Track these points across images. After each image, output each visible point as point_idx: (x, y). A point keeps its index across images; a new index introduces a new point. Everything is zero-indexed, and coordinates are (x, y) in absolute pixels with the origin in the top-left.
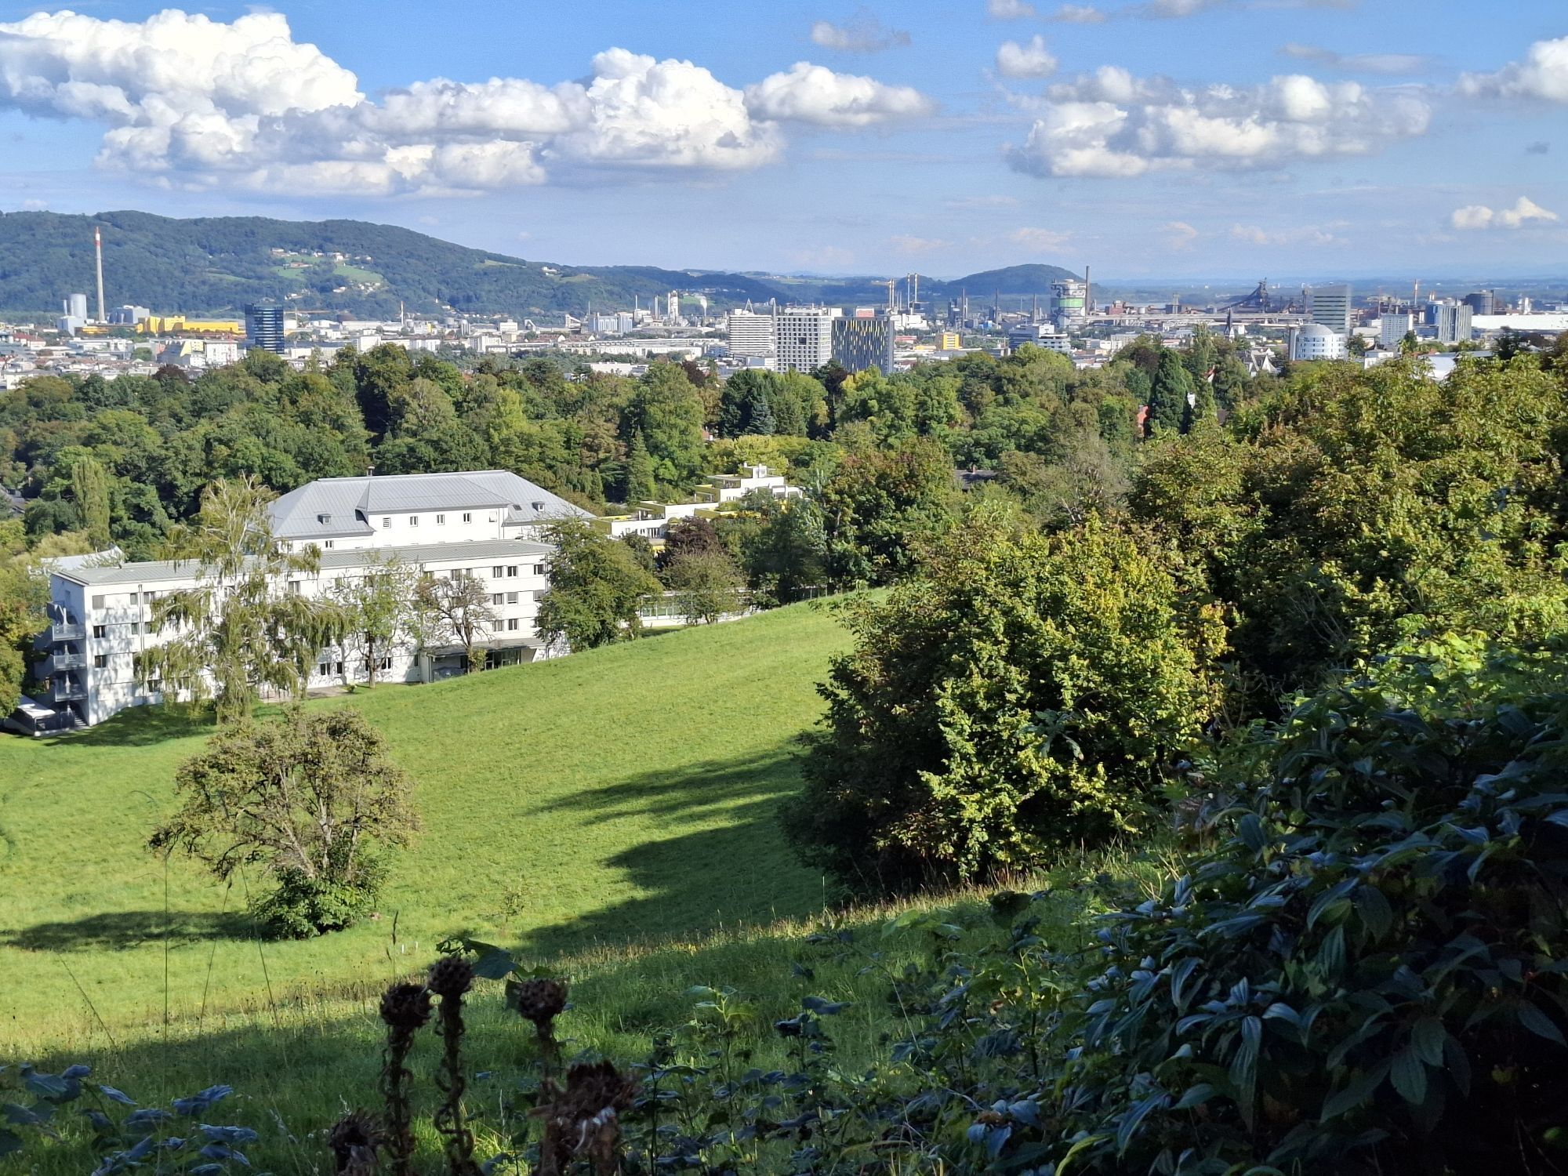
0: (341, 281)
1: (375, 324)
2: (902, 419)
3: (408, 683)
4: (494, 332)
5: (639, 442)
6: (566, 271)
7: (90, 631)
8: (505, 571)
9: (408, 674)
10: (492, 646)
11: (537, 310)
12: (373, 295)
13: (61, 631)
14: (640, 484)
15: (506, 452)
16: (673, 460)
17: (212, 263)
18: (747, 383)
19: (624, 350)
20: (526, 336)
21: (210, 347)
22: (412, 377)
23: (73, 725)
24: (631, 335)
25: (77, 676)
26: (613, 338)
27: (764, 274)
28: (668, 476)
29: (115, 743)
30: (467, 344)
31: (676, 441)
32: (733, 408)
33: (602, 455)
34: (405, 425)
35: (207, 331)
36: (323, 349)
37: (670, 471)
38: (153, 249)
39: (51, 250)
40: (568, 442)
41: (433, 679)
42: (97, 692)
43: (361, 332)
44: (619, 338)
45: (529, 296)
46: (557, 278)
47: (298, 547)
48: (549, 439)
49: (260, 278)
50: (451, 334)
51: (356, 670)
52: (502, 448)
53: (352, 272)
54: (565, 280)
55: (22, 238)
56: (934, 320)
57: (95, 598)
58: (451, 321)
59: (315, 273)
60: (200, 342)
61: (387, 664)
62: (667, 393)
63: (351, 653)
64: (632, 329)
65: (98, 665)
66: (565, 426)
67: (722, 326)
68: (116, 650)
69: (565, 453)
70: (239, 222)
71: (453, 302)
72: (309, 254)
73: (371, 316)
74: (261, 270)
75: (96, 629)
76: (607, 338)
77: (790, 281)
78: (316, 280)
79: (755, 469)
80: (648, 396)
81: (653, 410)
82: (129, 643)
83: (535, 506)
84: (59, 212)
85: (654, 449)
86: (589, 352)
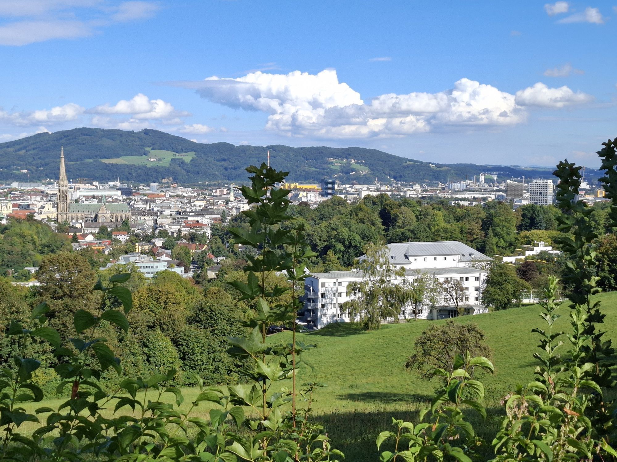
0: (353, 170)
1: (367, 186)
2: (599, 225)
3: (428, 319)
4: (411, 189)
5: (490, 232)
6: (439, 166)
7: (320, 295)
8: (464, 279)
9: (428, 316)
10: (466, 307)
11: (427, 181)
12: (365, 175)
13: (310, 295)
14: (490, 248)
15: (437, 235)
16: (504, 239)
17: (307, 164)
18: (532, 209)
19: (464, 196)
20: (424, 191)
21: (309, 195)
22: (400, 206)
23: (313, 329)
24: (466, 190)
25: (315, 311)
26: (459, 191)
27: (518, 166)
28: (502, 246)
29: (330, 336)
30: (402, 194)
31: (505, 232)
32: (527, 219)
33: (475, 237)
34: (398, 224)
35: (306, 189)
36: (348, 195)
37: (502, 243)
38: (286, 158)
39: (251, 159)
40: (461, 231)
41: (438, 319)
42: (321, 317)
43: (361, 189)
44: (461, 192)
45: (424, 175)
46: (435, 168)
47: (398, 267)
48: (454, 230)
49: (324, 169)
50: (395, 190)
51: (409, 314)
52: (436, 233)
53: (357, 167)
54: (438, 169)
55: (241, 155)
56: (592, 185)
57: (322, 283)
58: (394, 185)
59: (344, 167)
60: (305, 193)
61: (420, 311)
62: (502, 213)
63: (408, 307)
64: (465, 188)
65: (322, 308)
66: (460, 226)
67: (502, 187)
68: (328, 302)
69: (460, 235)
70: (317, 149)
71: (395, 178)
72: (342, 160)
73: (364, 183)
74: (325, 166)
75: (322, 294)
76: (456, 191)
77: (529, 169)
78: (344, 170)
79: (540, 244)
80: (494, 214)
81: (496, 219)
82: (332, 300)
83: (470, 255)
84: (254, 145)
85: (496, 235)
86: (449, 197)
